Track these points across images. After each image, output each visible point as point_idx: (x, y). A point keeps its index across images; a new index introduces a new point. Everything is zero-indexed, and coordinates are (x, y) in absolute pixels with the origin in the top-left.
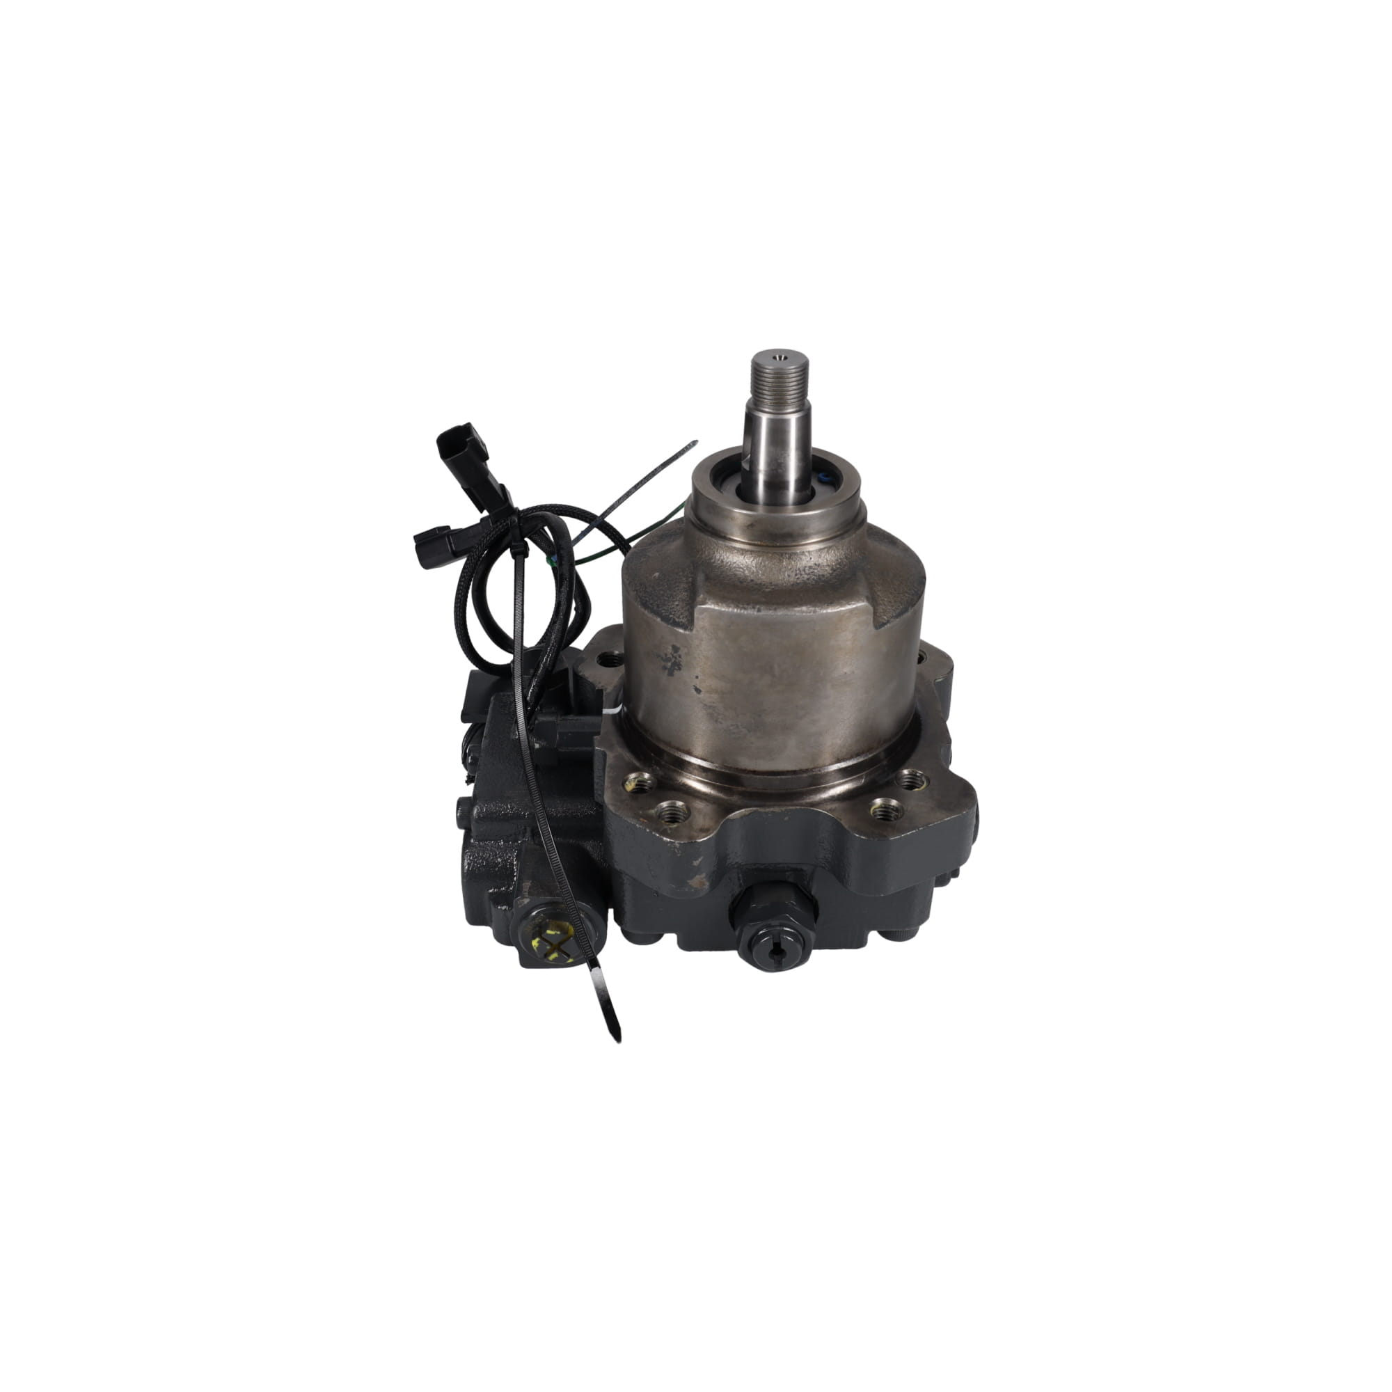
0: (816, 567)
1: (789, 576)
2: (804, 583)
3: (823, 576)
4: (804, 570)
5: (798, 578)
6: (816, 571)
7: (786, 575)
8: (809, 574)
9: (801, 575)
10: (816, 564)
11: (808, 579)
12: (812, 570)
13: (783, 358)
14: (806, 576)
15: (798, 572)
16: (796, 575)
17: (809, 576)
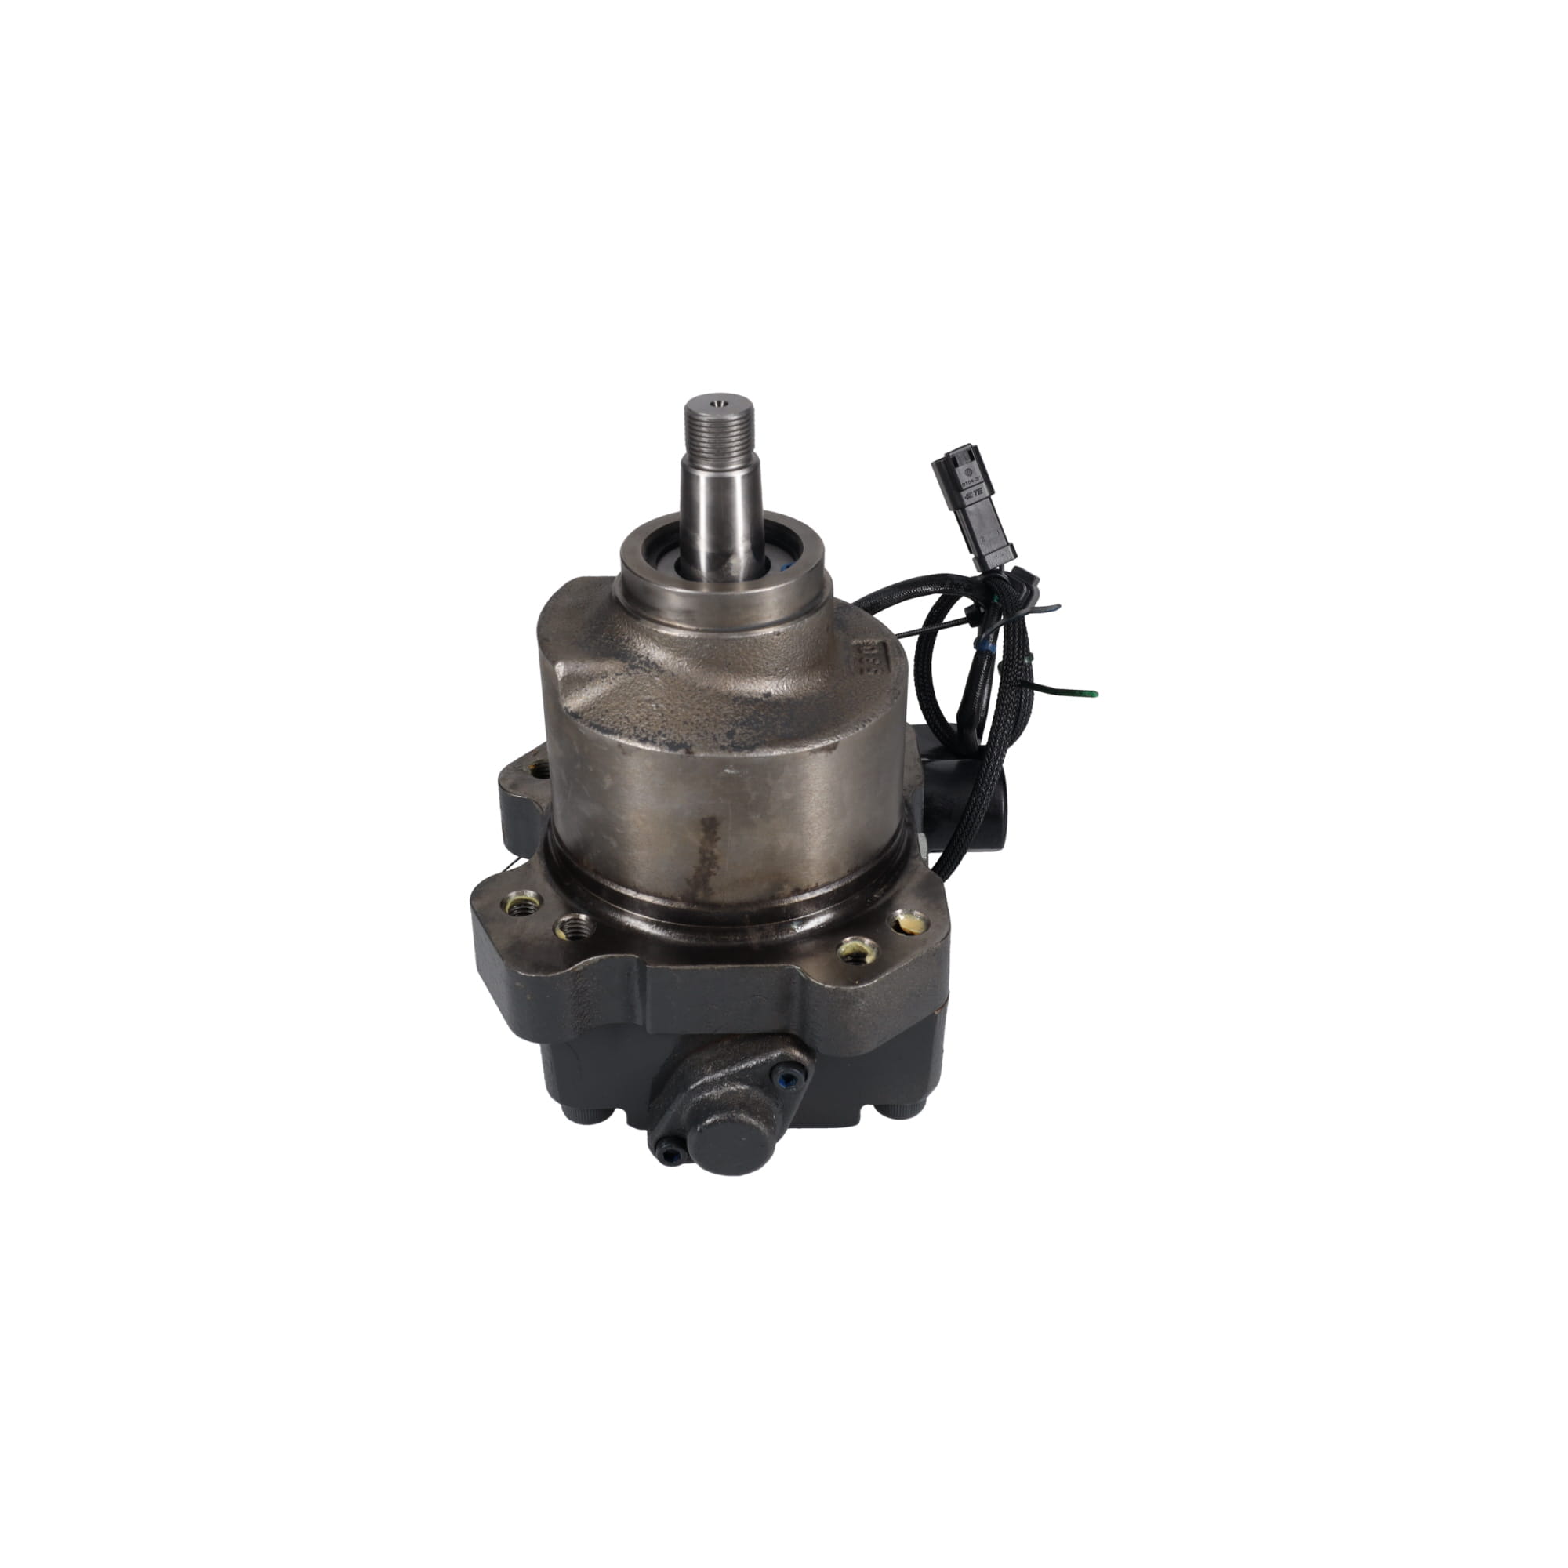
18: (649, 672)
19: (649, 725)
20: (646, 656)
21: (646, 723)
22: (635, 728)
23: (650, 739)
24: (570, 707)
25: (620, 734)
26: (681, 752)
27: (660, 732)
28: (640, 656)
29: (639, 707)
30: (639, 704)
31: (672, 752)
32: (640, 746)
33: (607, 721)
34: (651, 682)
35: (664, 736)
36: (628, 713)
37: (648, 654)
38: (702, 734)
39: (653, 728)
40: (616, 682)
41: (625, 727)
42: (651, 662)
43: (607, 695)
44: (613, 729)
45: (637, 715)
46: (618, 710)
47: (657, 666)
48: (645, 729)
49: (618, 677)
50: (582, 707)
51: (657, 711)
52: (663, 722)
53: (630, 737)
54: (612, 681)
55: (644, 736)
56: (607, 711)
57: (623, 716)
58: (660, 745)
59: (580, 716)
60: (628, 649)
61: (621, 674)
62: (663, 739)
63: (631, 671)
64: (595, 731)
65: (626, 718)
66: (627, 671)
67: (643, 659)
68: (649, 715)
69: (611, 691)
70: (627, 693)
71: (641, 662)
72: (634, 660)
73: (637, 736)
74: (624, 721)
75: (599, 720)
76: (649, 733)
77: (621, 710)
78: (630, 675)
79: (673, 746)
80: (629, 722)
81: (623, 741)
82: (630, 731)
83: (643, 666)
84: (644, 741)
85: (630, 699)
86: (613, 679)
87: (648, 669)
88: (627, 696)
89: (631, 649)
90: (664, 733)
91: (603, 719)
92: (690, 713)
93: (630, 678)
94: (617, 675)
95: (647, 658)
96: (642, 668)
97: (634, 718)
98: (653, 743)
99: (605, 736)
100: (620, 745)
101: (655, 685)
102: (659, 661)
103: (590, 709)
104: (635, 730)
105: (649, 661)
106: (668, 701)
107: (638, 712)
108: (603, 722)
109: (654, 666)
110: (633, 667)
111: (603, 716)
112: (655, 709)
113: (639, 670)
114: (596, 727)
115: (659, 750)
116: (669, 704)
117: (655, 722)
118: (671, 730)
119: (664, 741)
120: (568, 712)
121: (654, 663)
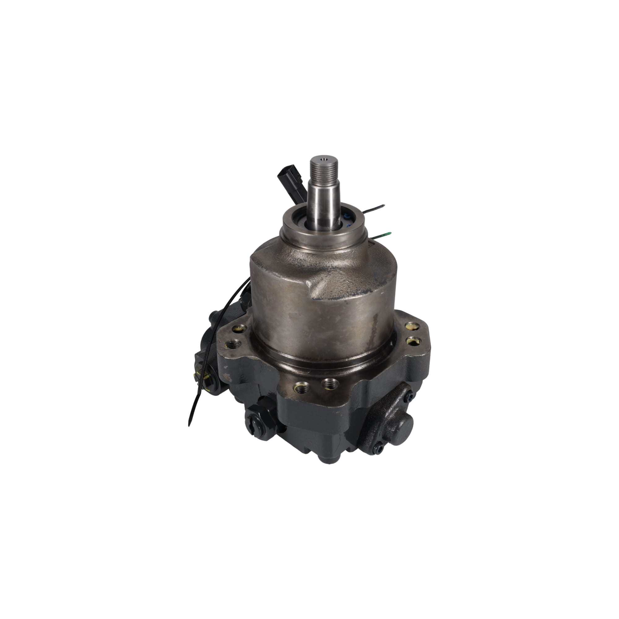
0: (304, 261)
1: (290, 259)
2: (294, 265)
3: (304, 265)
4: (297, 260)
5: (293, 262)
6: (302, 262)
7: (289, 259)
8: (298, 262)
9: (295, 261)
10: (304, 259)
11: (296, 264)
12: (300, 261)
13: (325, 160)
14: (296, 263)
15: (294, 259)
16: (293, 260)
17: (298, 263)
18: (336, 271)
19: (351, 289)
20: (331, 266)
21: (350, 289)
22: (347, 292)
23: (356, 293)
24: (314, 297)
25: (343, 297)
26: (369, 293)
27: (357, 290)
28: (329, 267)
29: (343, 284)
30: (342, 283)
31: (366, 295)
32: (354, 297)
33: (334, 295)
34: (340, 274)
35: (359, 290)
36: (340, 289)
37: (331, 264)
38: (369, 284)
39: (354, 289)
40: (327, 280)
41: (344, 294)
42: (334, 267)
43: (326, 286)
44: (339, 296)
45: (345, 287)
46: (336, 289)
47: (337, 267)
48: (351, 291)
49: (327, 278)
50: (319, 295)
51: (350, 283)
52: (355, 286)
53: (348, 296)
54: (325, 280)
55: (353, 294)
56: (331, 291)
57: (340, 290)
58: (361, 294)
59: (321, 298)
60: (322, 266)
61: (327, 276)
62: (360, 291)
63: (330, 273)
64: (333, 300)
65: (341, 290)
66: (328, 274)
67: (330, 267)
68: (348, 286)
69: (327, 284)
70: (335, 282)
71: (331, 269)
72: (328, 269)
73: (351, 295)
74: (341, 292)
75: (331, 296)
76: (354, 292)
77: (337, 288)
78: (330, 275)
79: (365, 292)
80: (343, 291)
81: (347, 299)
82: (346, 294)
83: (333, 270)
84: (354, 295)
85: (337, 283)
86: (325, 279)
87: (335, 270)
88: (335, 283)
89: (323, 266)
90: (358, 289)
91: (332, 295)
92: (360, 279)
93: (331, 276)
94: (326, 277)
95: (332, 266)
96: (333, 271)
97: (344, 289)
98: (358, 294)
99: (338, 300)
100: (346, 301)
101: (342, 274)
102: (337, 265)
103: (324, 294)
104: (348, 293)
105: (333, 267)
106: (351, 278)
107: (344, 286)
108: (333, 296)
109: (336, 268)
110: (330, 272)
111: (331, 294)
112: (349, 282)
113: (332, 272)
114: (331, 299)
115: (362, 296)
116: (351, 279)
117: (352, 287)
118: (359, 287)
119: (361, 292)
120: (314, 299)
121: (335, 267)
